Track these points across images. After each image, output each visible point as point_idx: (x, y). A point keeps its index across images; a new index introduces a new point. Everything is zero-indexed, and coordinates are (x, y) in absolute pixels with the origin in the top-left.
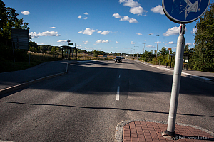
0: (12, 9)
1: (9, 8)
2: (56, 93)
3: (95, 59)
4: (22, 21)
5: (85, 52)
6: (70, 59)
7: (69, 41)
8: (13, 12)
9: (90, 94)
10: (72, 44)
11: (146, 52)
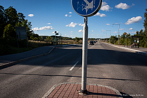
0: (21, 14)
1: (19, 13)
2: (33, 66)
3: (75, 43)
4: (27, 21)
5: (71, 39)
6: (57, 44)
7: (56, 32)
8: (22, 15)
9: (55, 67)
10: (58, 34)
11: (112, 37)
